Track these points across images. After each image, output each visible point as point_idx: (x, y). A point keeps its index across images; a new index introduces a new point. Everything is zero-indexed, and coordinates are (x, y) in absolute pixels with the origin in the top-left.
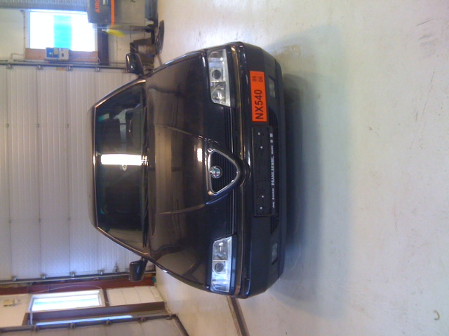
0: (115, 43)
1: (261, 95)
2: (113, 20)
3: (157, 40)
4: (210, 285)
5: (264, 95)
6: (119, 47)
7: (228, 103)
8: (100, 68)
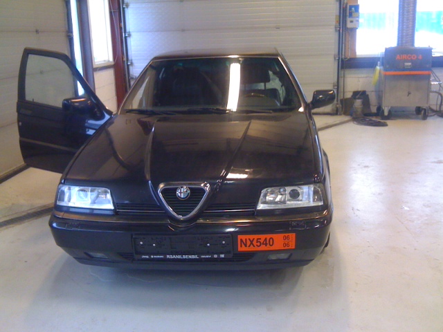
0: (365, 76)
1: (268, 245)
2: (388, 73)
3: (368, 119)
4: (64, 184)
5: (268, 248)
6: (361, 80)
7: (261, 207)
8: (339, 60)
